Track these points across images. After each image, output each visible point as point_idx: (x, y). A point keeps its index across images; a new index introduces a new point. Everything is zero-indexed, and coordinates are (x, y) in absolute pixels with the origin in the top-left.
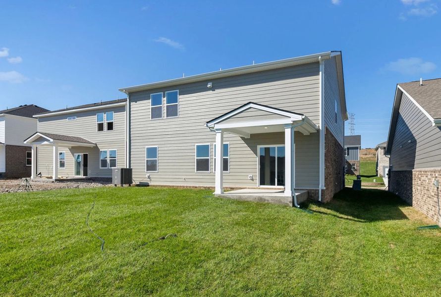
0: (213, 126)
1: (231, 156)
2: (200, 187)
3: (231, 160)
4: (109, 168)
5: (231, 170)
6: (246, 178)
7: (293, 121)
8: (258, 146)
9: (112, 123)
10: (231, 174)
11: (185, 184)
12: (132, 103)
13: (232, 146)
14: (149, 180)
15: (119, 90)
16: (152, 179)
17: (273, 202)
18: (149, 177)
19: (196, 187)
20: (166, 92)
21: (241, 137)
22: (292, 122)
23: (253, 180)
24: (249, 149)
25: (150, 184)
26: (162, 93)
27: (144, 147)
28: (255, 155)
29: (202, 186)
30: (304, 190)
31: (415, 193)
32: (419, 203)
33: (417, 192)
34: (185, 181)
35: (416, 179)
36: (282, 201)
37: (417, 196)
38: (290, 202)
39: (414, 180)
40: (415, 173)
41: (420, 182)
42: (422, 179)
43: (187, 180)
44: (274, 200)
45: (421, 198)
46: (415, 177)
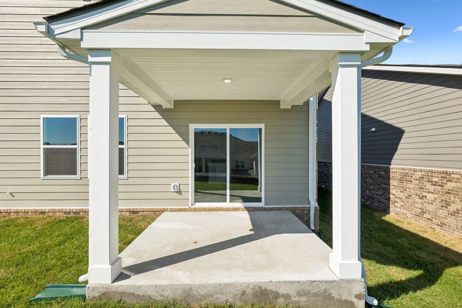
0: (76, 35)
1: (131, 144)
2: (54, 212)
3: (131, 152)
5: (131, 174)
6: (165, 188)
7: (372, 45)
8: (190, 125)
10: (131, 181)
11: (13, 207)
13: (131, 122)
17: (304, 299)
19: (43, 213)
21: (154, 106)
22: (367, 48)
23: (179, 192)
24: (171, 130)
28: (184, 144)
29: (57, 208)
30: (282, 209)
31: (404, 198)
32: (429, 217)
33: (417, 200)
34: (12, 198)
35: (414, 181)
36: (335, 294)
37: (417, 205)
38: (358, 297)
39: (401, 181)
40: (407, 171)
41: (439, 188)
42: (450, 185)
43: (17, 196)
44: (307, 294)
45: (442, 213)
46: (405, 177)
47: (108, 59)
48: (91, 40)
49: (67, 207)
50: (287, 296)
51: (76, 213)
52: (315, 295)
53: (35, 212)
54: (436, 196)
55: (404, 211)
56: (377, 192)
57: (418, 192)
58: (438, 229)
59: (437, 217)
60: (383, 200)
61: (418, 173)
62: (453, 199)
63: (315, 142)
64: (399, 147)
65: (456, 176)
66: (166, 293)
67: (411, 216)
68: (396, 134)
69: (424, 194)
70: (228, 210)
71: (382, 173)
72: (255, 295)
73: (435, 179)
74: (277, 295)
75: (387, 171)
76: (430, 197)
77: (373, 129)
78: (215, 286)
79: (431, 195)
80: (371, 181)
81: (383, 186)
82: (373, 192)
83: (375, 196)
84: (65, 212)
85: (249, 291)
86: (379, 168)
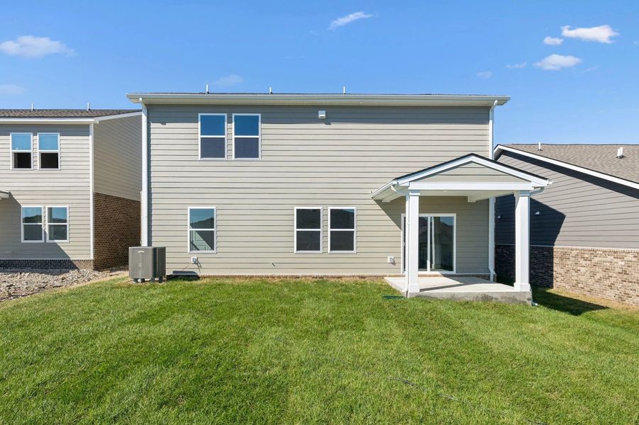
0: (407, 184)
4: (48, 241)
5: (359, 250)
6: (384, 261)
7: (534, 187)
9: (57, 154)
11: (276, 273)
12: (152, 125)
13: (361, 212)
14: (196, 266)
15: (128, 96)
16: (203, 266)
18: (196, 262)
20: (234, 115)
22: (532, 189)
23: (394, 263)
25: (199, 274)
26: (226, 115)
27: (185, 207)
28: (397, 228)
30: (469, 276)
31: (563, 273)
32: (582, 286)
33: (574, 273)
34: (273, 267)
35: (571, 259)
36: (518, 298)
37: (573, 278)
38: (529, 299)
39: (561, 259)
40: (566, 250)
41: (589, 262)
42: (596, 260)
43: (277, 265)
44: (505, 298)
45: (591, 281)
46: (565, 255)
47: (419, 194)
48: (413, 186)
49: (315, 273)
50: (496, 299)
51: (321, 277)
52: (509, 298)
53: (292, 277)
54: (587, 269)
55: (564, 284)
56: (540, 271)
57: (574, 267)
58: (588, 294)
59: (587, 285)
60: (546, 277)
61: (575, 251)
62: (597, 269)
63: (494, 227)
64: (561, 230)
65: (600, 252)
66: (444, 296)
67: (569, 287)
68: (559, 218)
69: (579, 268)
70: (430, 276)
71: (545, 253)
72: (482, 298)
73: (586, 256)
74: (492, 298)
75: (551, 251)
76: (583, 270)
77: (538, 213)
78: (464, 293)
79: (583, 268)
80: (536, 261)
81: (546, 264)
82: (537, 271)
83: (540, 274)
84: (314, 277)
85: (480, 296)
86: (543, 248)
